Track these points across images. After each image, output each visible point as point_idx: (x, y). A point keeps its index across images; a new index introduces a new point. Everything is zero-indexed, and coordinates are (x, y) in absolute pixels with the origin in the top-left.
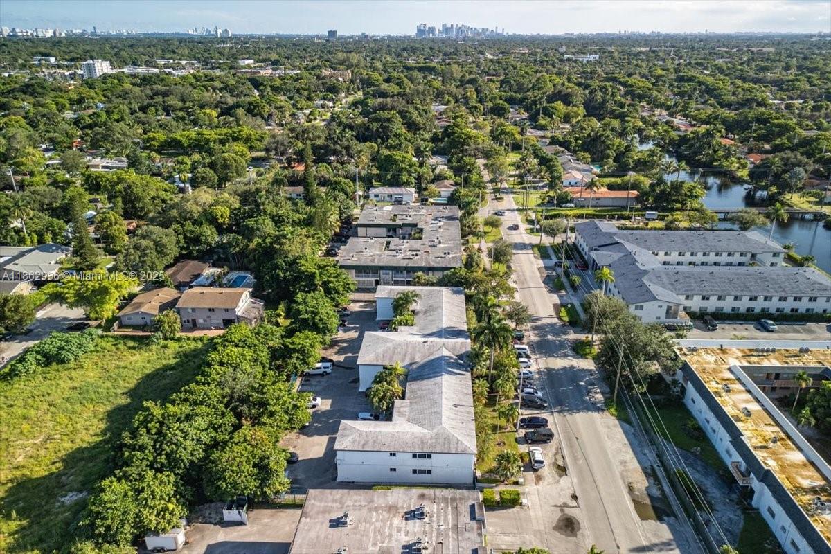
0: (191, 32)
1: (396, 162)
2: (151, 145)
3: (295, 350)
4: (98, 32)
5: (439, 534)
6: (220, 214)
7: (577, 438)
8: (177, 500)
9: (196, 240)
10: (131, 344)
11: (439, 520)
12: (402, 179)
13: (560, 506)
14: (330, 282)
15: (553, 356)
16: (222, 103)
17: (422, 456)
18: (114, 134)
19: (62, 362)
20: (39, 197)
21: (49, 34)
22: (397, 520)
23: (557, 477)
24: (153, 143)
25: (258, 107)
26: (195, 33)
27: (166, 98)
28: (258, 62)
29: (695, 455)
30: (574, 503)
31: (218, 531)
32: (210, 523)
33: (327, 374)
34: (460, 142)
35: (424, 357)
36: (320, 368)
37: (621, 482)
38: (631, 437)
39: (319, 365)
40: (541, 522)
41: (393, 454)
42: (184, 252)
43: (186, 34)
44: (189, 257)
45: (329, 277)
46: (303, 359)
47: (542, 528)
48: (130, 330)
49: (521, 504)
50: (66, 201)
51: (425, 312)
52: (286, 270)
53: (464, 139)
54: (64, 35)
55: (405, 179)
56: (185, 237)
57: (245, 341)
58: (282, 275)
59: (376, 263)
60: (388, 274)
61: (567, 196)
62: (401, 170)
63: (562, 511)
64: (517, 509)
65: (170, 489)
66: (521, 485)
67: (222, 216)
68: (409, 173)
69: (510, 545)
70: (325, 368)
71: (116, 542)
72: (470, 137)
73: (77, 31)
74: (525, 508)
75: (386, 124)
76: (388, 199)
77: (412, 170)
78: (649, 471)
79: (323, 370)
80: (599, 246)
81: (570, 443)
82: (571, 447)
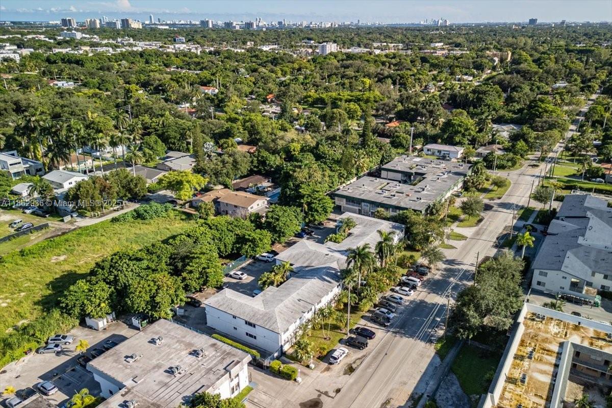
0: (422, 23)
1: (453, 125)
2: (308, 101)
3: (248, 240)
4: (360, 24)
5: (197, 369)
6: (293, 148)
7: (386, 354)
8: (109, 303)
9: (263, 162)
10: (184, 217)
11: (206, 362)
12: (455, 139)
13: (322, 393)
14: (313, 203)
15: (438, 294)
16: (380, 74)
17: (250, 324)
18: (289, 92)
19: (144, 219)
20: (211, 126)
21: (328, 25)
22: (184, 353)
23: (342, 373)
24: (309, 99)
25: (403, 78)
26: (425, 23)
27: (346, 70)
28: (446, 45)
29: (470, 399)
30: (333, 394)
31: (125, 329)
32: (126, 324)
33: (269, 262)
34: (536, 115)
35: (318, 264)
36: (265, 257)
37: (386, 394)
38: (431, 369)
39: (265, 254)
40: (296, 396)
41: (234, 317)
42: (255, 169)
43: (418, 24)
44: (259, 173)
45: (314, 199)
46: (253, 247)
47: (293, 400)
48: (193, 210)
49: (295, 380)
50: (224, 130)
51: (356, 236)
52: (293, 190)
53: (540, 113)
54: (337, 26)
55: (457, 139)
56: (258, 160)
57: (216, 226)
58: (289, 193)
59: (362, 197)
60: (367, 206)
61: (598, 171)
62: (457, 132)
63: (319, 396)
64: (291, 382)
65: (106, 295)
66: (311, 369)
67: (294, 150)
68: (464, 135)
69: (261, 401)
70: (268, 257)
71: (70, 314)
72: (546, 112)
73: (347, 23)
74: (296, 383)
75: (481, 96)
76: (438, 154)
77: (467, 133)
78: (416, 396)
79: (266, 258)
80: (566, 217)
81: (378, 356)
82: (375, 358)
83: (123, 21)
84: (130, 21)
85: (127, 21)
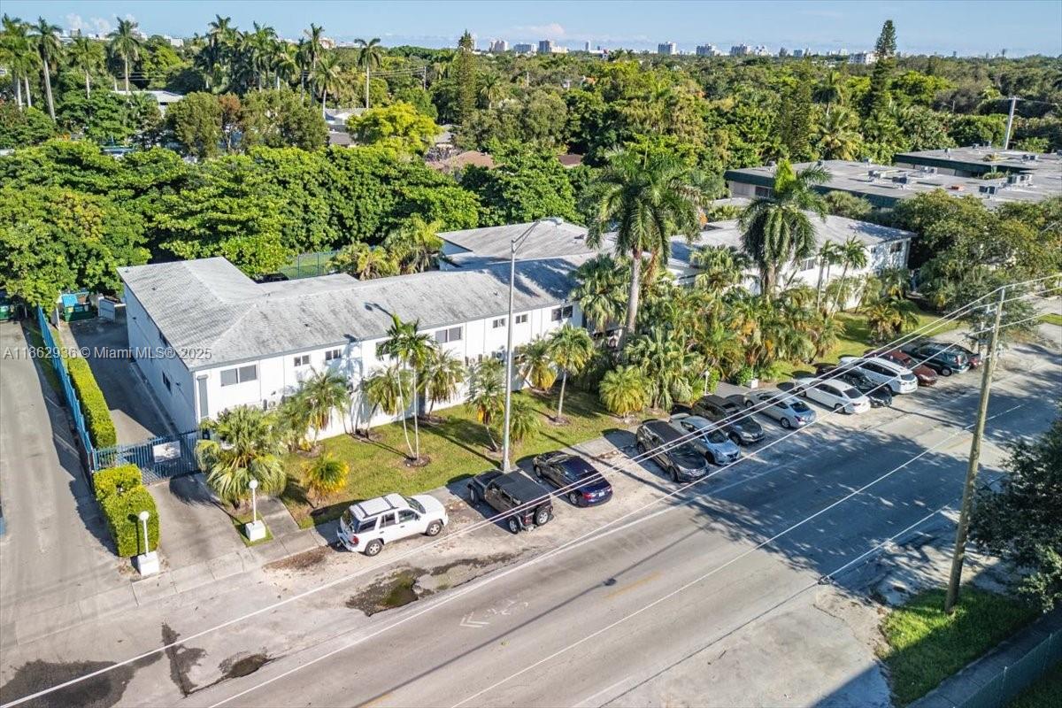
30: (205, 676)
42: (574, 140)
49: (135, 558)
63: (150, 659)
64: (113, 561)
74: (126, 576)
81: (563, 573)
82: (543, 578)
83: (541, 43)
84: (551, 45)
85: (547, 43)
